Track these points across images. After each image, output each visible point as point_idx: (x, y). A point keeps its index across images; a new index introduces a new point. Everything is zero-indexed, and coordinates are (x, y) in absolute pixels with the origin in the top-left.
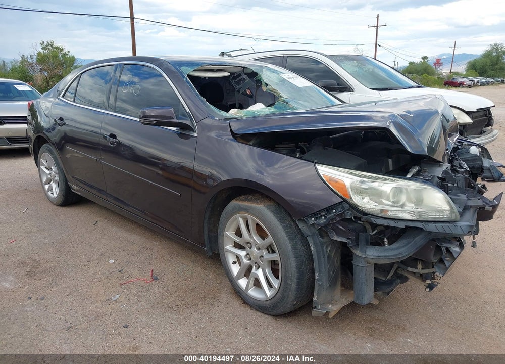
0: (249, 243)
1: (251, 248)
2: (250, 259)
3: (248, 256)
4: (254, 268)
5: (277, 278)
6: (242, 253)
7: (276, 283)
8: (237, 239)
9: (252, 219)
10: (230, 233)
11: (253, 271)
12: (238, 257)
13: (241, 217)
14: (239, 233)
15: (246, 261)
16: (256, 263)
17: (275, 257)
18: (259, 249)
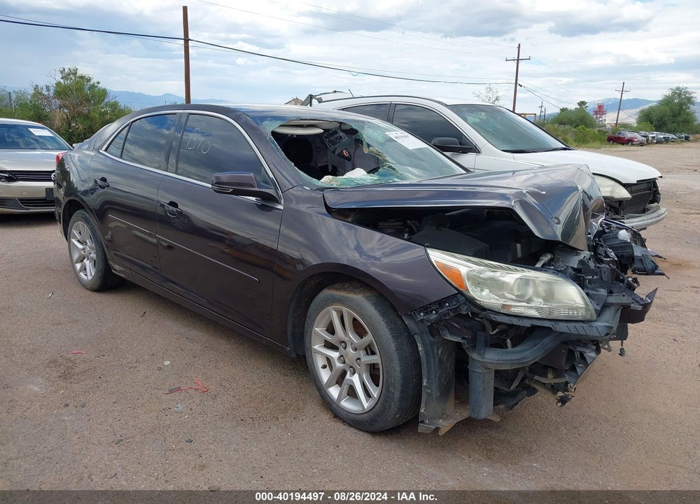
0: (344, 342)
1: (345, 348)
2: (344, 363)
3: (342, 358)
4: (349, 372)
5: (377, 385)
6: (334, 355)
7: (375, 392)
8: (328, 337)
9: (348, 313)
10: (319, 330)
11: (348, 376)
12: (328, 359)
13: (334, 310)
14: (331, 330)
15: (339, 365)
16: (351, 367)
17: (375, 359)
18: (355, 349)
